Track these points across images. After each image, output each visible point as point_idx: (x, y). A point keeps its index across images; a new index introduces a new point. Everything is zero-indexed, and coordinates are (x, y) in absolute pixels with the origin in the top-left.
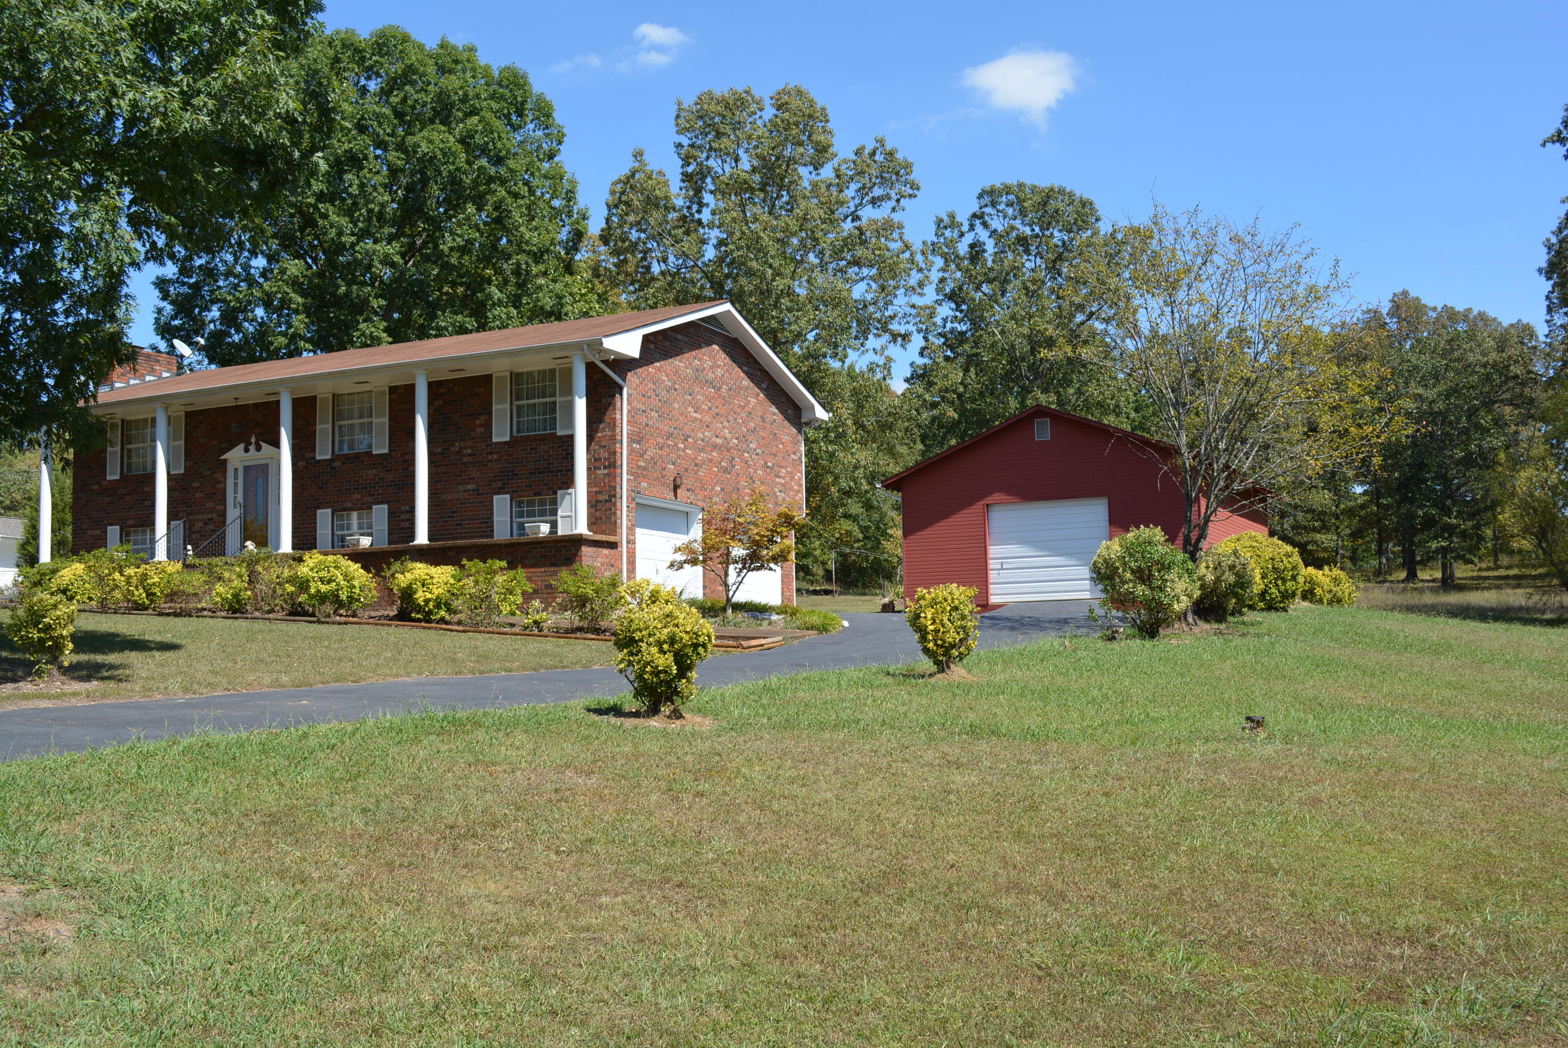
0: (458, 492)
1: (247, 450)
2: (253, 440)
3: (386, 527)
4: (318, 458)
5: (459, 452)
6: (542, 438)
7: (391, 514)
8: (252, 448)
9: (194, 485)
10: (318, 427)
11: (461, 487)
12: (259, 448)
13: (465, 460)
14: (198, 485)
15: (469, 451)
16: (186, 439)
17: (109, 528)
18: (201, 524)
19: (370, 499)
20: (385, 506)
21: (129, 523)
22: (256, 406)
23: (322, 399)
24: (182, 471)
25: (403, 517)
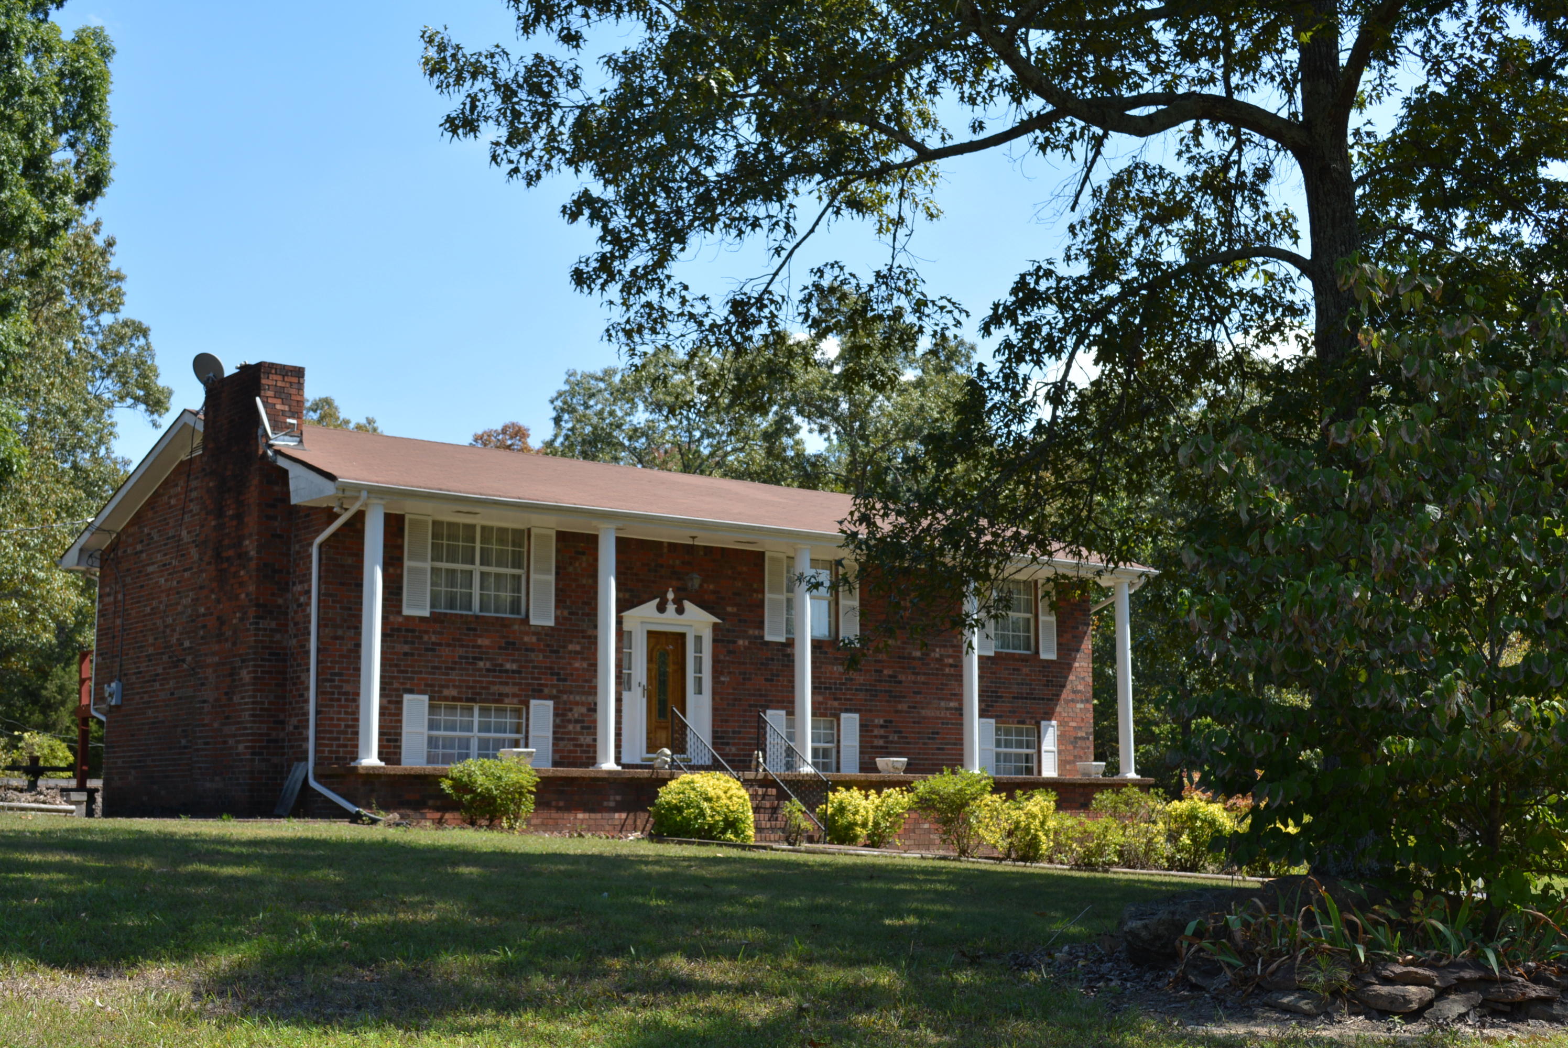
0: (939, 708)
1: (661, 608)
2: (671, 596)
3: (857, 744)
4: (768, 638)
5: (940, 660)
6: (1024, 659)
7: (864, 728)
8: (671, 607)
9: (571, 647)
10: (768, 596)
11: (943, 704)
12: (680, 611)
13: (947, 670)
14: (578, 648)
15: (951, 661)
16: (557, 573)
17: (407, 697)
18: (584, 710)
19: (836, 704)
20: (856, 716)
21: (446, 692)
22: (673, 547)
23: (773, 559)
24: (551, 623)
25: (876, 732)
